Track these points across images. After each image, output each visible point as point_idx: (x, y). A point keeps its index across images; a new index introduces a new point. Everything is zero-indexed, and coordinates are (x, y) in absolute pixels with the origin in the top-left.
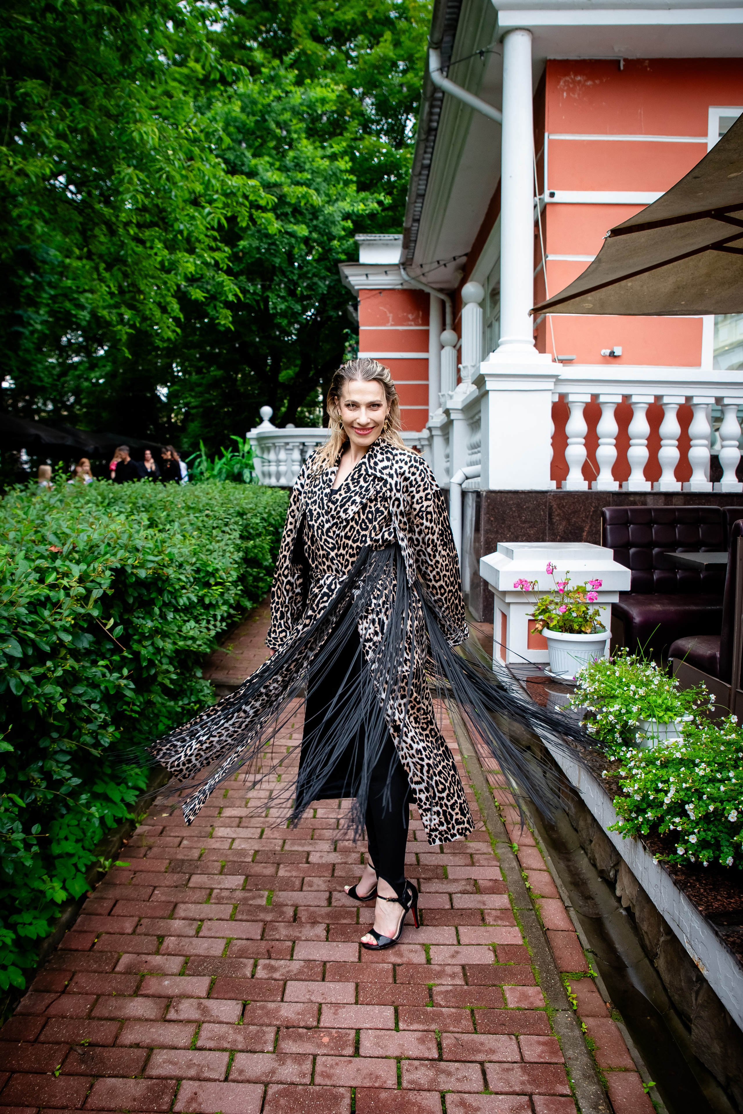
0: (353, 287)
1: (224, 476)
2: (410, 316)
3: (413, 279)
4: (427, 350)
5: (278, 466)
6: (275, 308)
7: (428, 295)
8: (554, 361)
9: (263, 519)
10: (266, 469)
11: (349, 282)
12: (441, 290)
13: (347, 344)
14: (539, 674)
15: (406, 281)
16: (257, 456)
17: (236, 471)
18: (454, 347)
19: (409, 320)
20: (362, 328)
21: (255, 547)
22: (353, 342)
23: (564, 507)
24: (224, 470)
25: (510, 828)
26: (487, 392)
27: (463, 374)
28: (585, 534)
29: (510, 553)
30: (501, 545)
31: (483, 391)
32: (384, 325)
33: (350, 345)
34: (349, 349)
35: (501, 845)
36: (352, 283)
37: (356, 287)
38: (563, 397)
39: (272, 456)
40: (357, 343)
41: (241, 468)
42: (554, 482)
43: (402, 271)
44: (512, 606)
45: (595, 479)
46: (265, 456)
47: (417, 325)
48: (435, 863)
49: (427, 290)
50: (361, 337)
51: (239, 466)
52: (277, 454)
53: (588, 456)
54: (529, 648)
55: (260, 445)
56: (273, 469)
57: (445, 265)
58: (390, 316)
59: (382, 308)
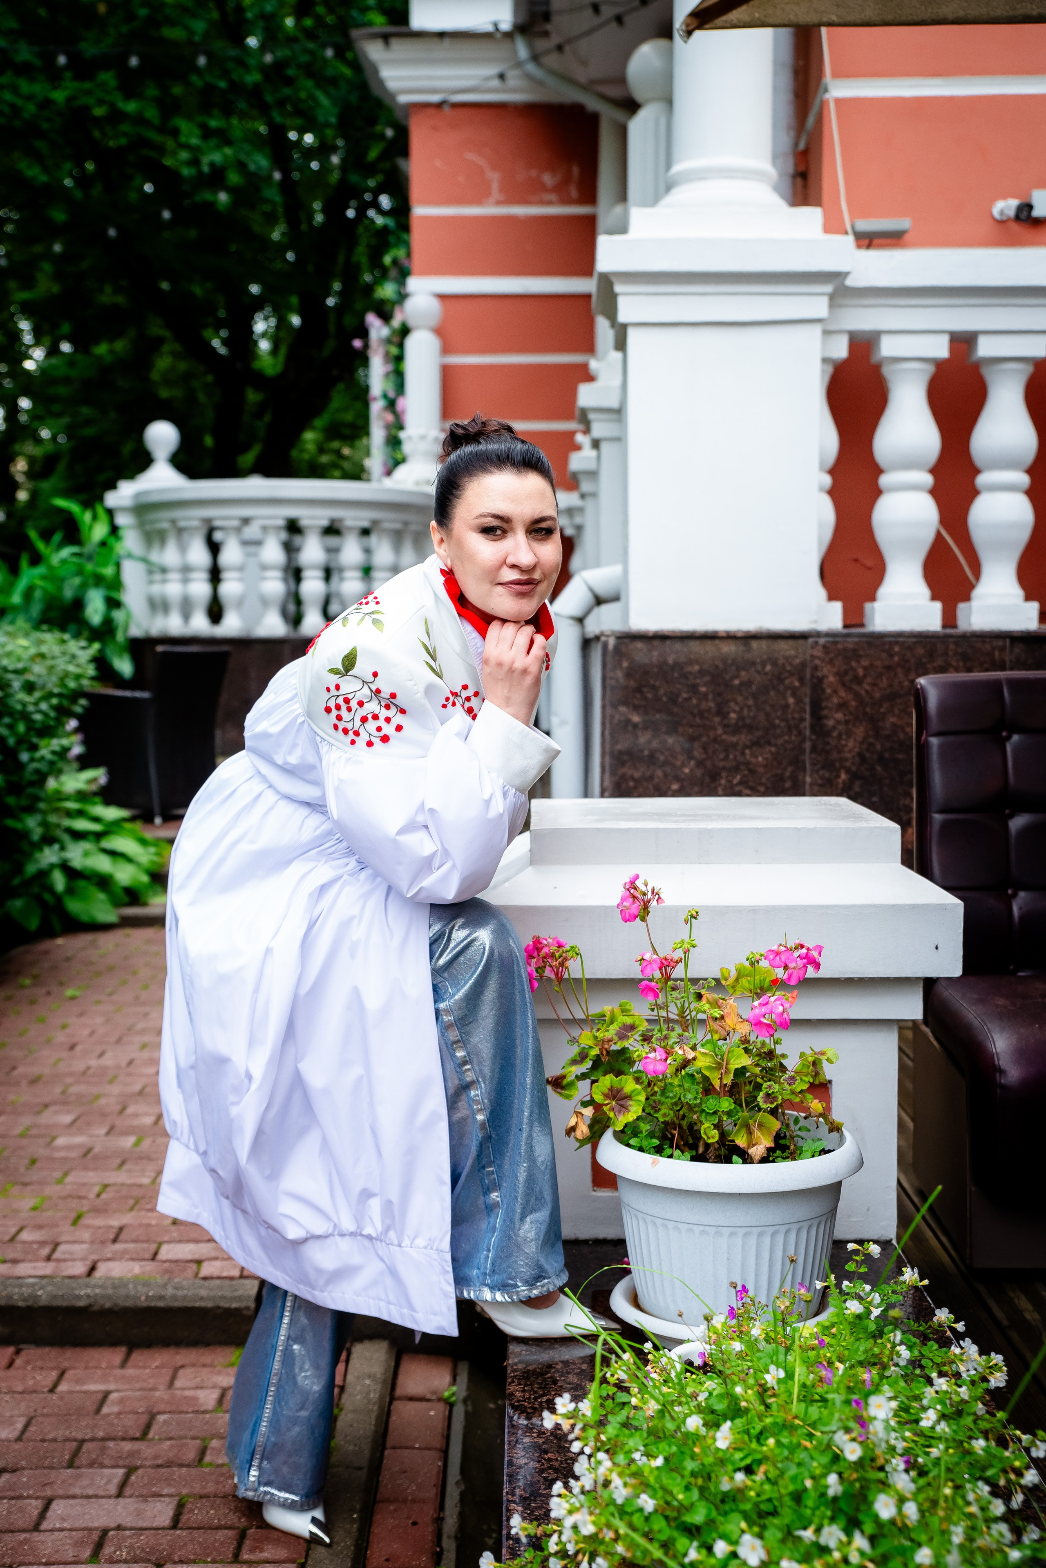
0: (392, 96)
1: (36, 610)
2: (548, 179)
5: (185, 581)
6: (195, 162)
7: (594, 119)
10: (156, 589)
11: (381, 83)
16: (130, 556)
17: (68, 593)
19: (543, 188)
20: (419, 211)
22: (401, 253)
24: (38, 594)
32: (477, 201)
33: (395, 262)
36: (392, 85)
37: (403, 99)
39: (170, 556)
40: (407, 253)
41: (84, 587)
42: (837, 606)
45: (965, 596)
46: (155, 556)
47: (566, 201)
49: (592, 104)
50: (418, 237)
51: (77, 581)
52: (183, 549)
53: (943, 525)
55: (141, 525)
56: (173, 589)
57: (619, 19)
58: (494, 178)
59: (471, 156)
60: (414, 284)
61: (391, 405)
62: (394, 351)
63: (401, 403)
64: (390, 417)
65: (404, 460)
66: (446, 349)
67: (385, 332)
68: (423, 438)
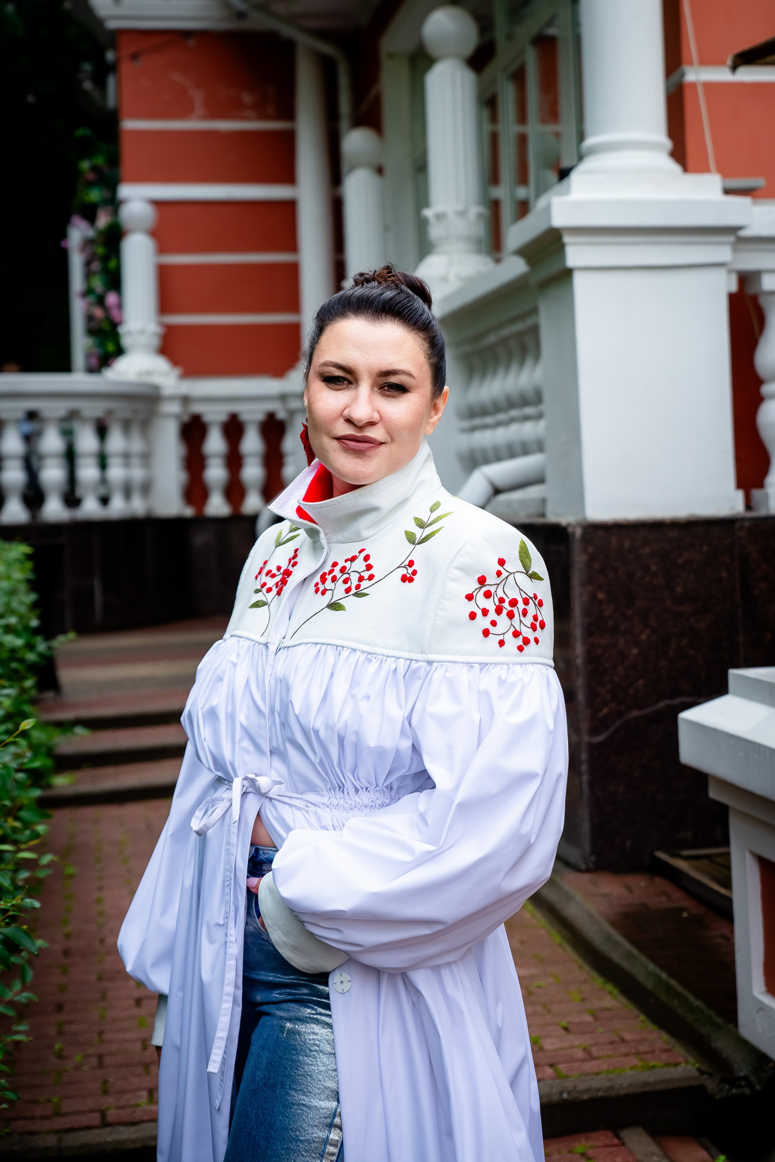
0: (101, 21)
2: (247, 98)
8: (727, 192)
11: (90, 10)
12: (321, 34)
13: (85, 165)
19: (242, 105)
20: (127, 124)
22: (100, 161)
26: (567, 274)
27: (435, 232)
31: (550, 269)
32: (182, 116)
33: (95, 169)
36: (101, 12)
37: (113, 24)
40: (114, 160)
47: (264, 117)
50: (126, 147)
58: (198, 96)
59: (177, 77)
60: (125, 191)
61: (101, 301)
62: (101, 250)
63: (111, 299)
64: (98, 312)
65: (120, 351)
66: (162, 249)
67: (90, 233)
68: (142, 332)
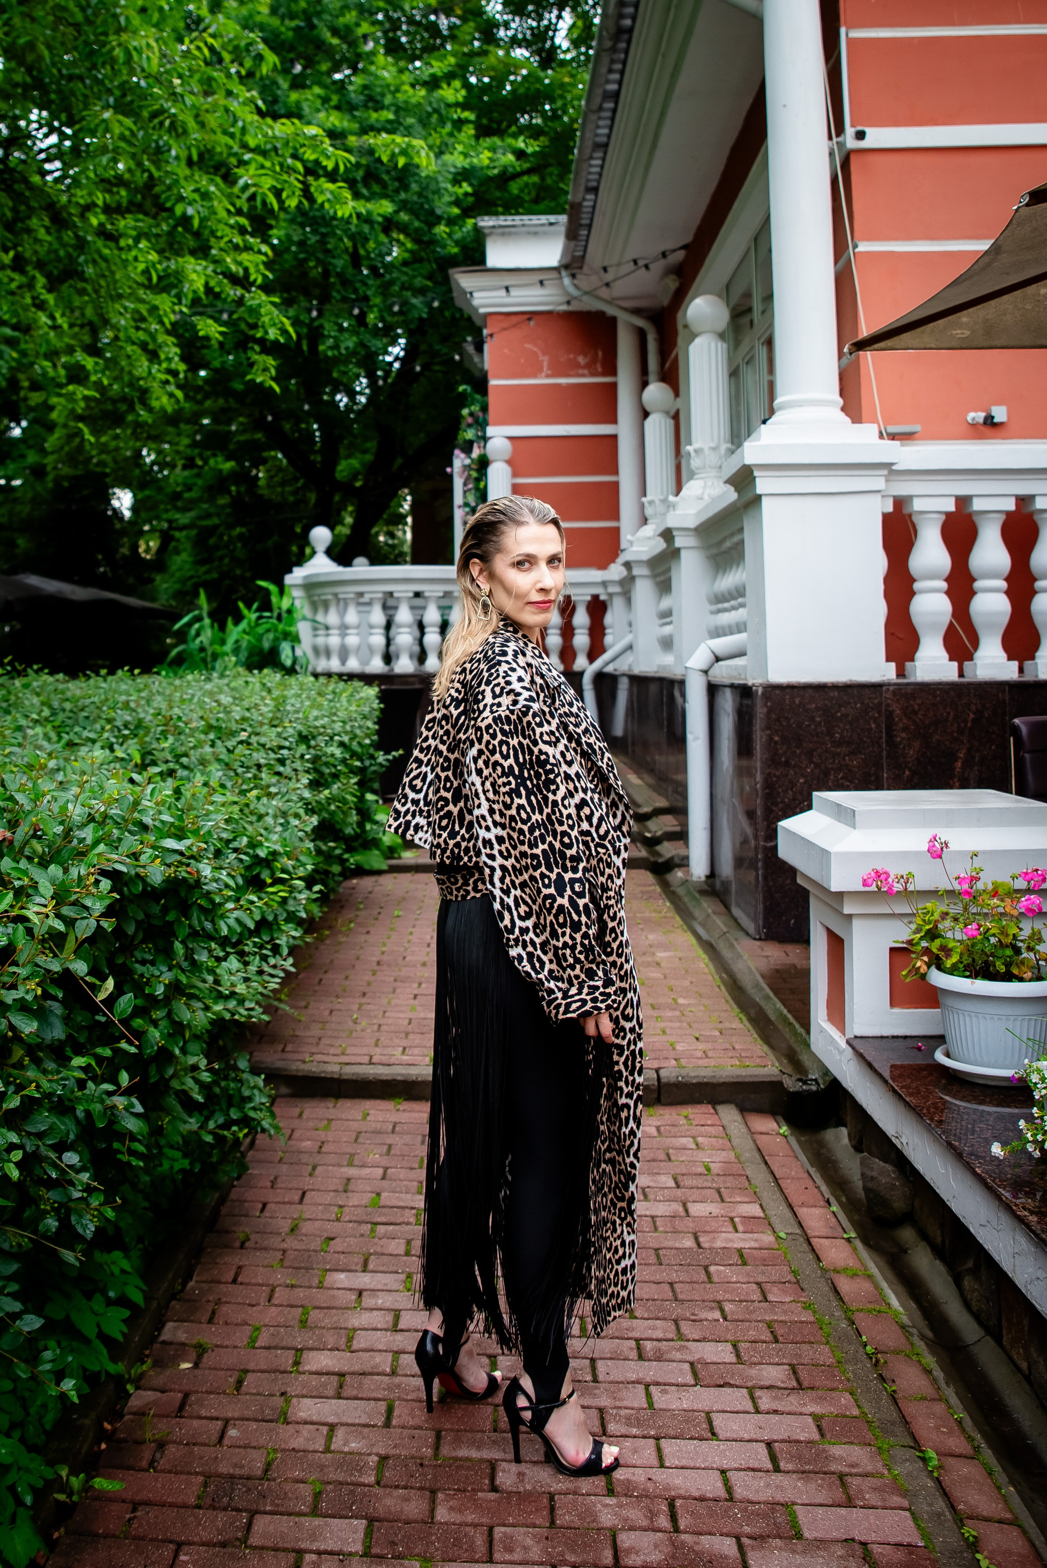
0: (476, 309)
2: (581, 360)
3: (587, 293)
4: (614, 420)
7: (614, 320)
8: (881, 436)
9: (342, 744)
11: (469, 301)
12: (638, 311)
13: (464, 412)
14: (920, 1060)
15: (575, 298)
16: (304, 619)
17: (266, 645)
18: (667, 413)
19: (578, 365)
20: (492, 382)
21: (330, 800)
23: (915, 713)
24: (244, 644)
25: (911, 1409)
26: (758, 498)
28: (959, 764)
29: (847, 816)
30: (818, 796)
31: (748, 496)
32: (534, 375)
34: (470, 420)
35: (900, 1453)
36: (475, 302)
37: (483, 310)
38: (900, 503)
39: (332, 618)
41: (276, 639)
42: (892, 666)
43: (567, 281)
44: (856, 923)
45: (971, 658)
46: (320, 618)
47: (592, 374)
48: (765, 1495)
49: (611, 311)
51: (271, 636)
52: (342, 614)
53: (954, 615)
54: (892, 1004)
55: (309, 597)
56: (334, 641)
57: (647, 266)
58: (546, 362)
59: (530, 346)
62: (474, 474)
67: (468, 461)
